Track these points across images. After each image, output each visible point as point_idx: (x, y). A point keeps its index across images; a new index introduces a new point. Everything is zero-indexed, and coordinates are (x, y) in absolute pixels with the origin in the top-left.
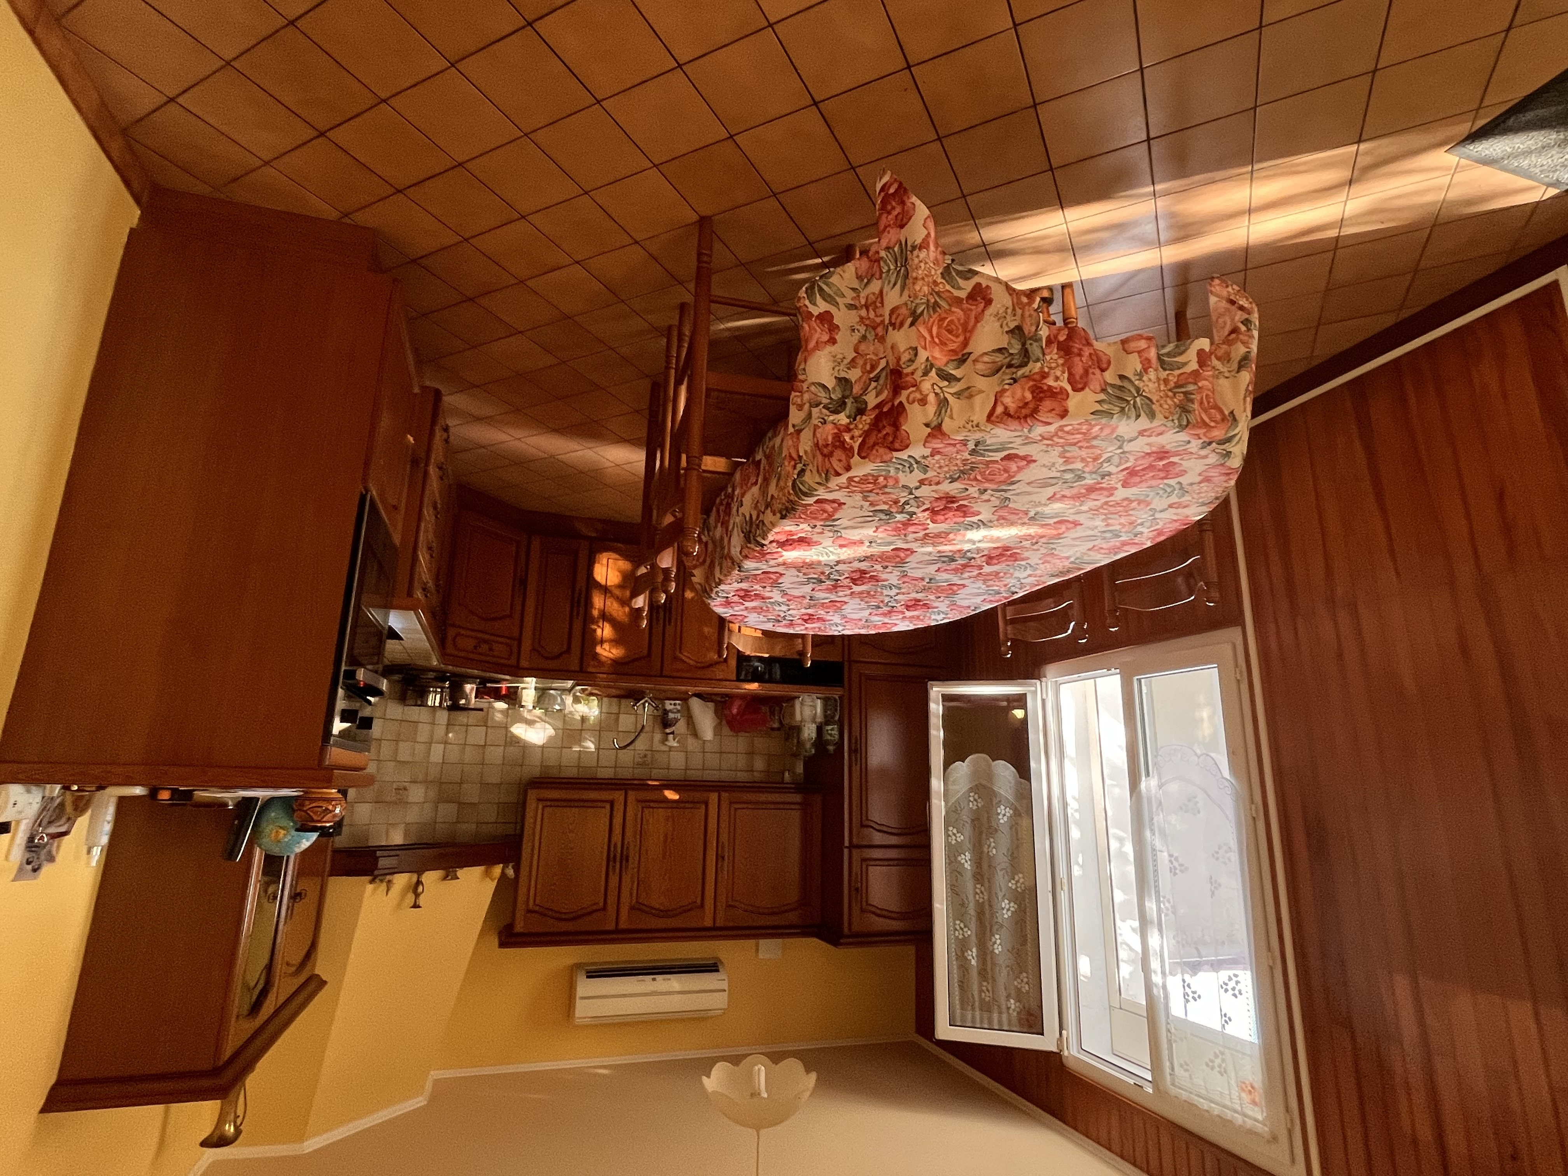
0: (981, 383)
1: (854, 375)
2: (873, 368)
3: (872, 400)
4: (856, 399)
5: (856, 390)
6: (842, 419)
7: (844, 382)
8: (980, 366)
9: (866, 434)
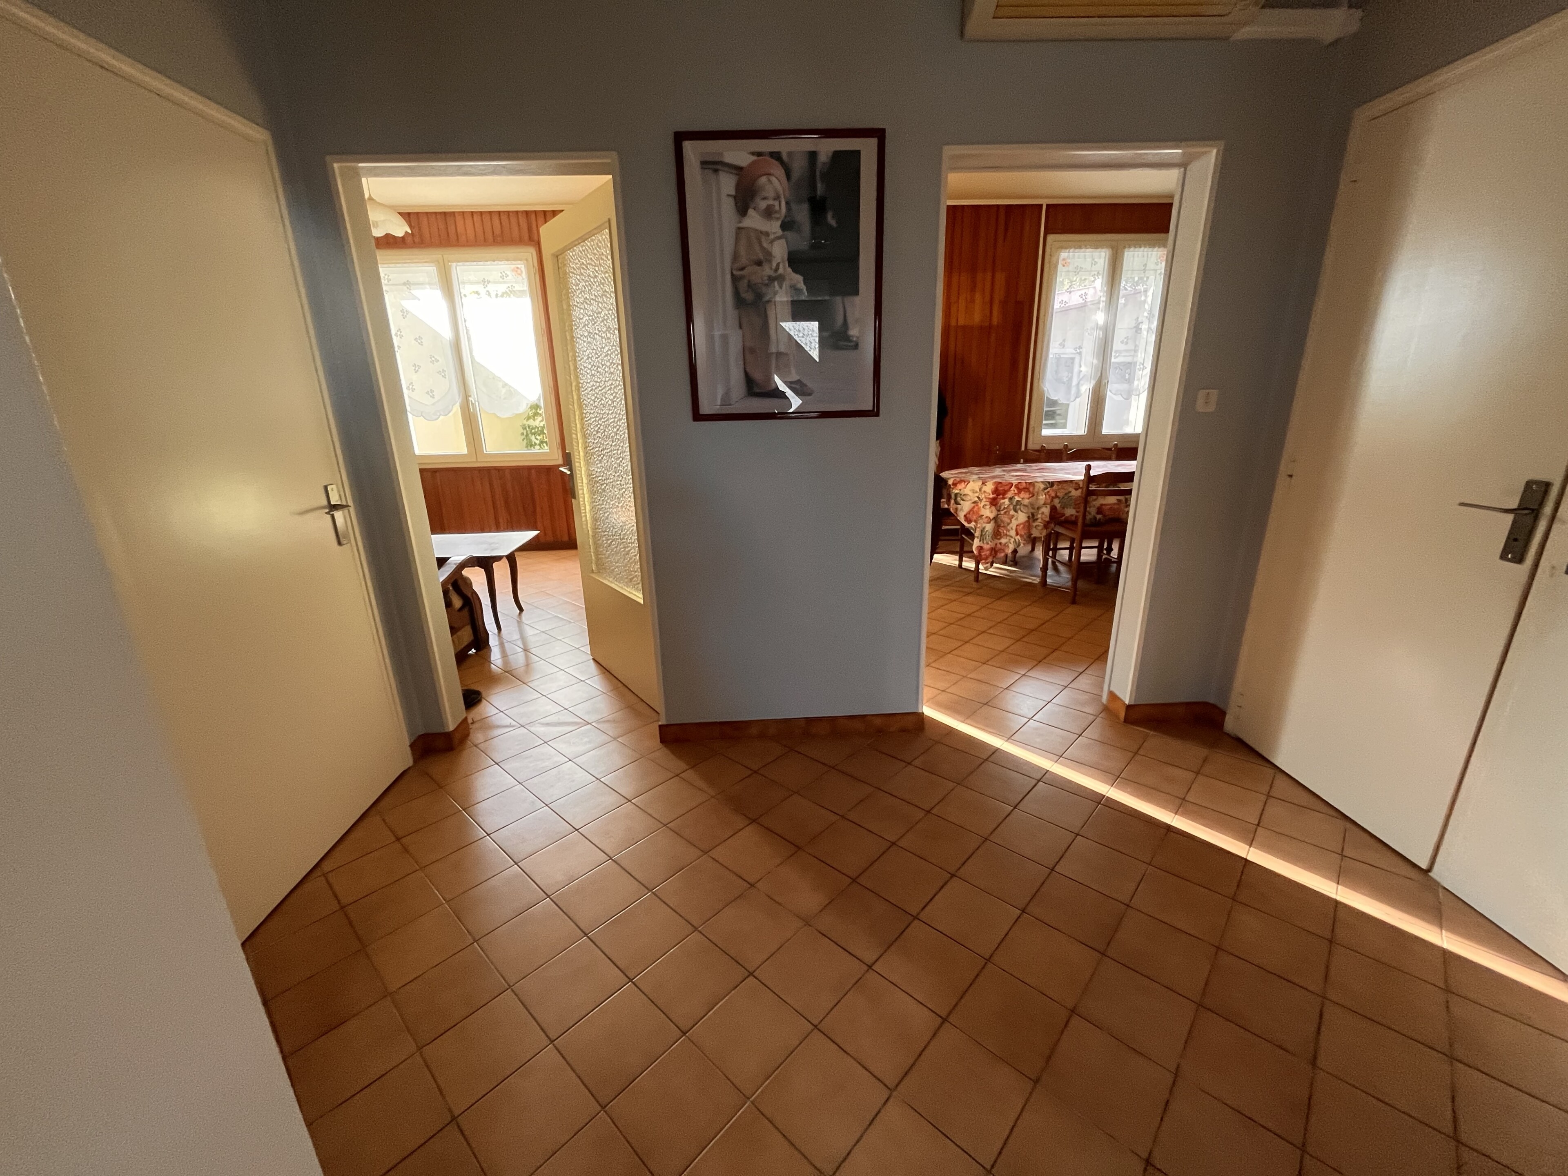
0: (970, 493)
1: (1012, 512)
2: (1005, 513)
3: (1006, 501)
4: (1012, 503)
5: (1011, 507)
6: (1017, 498)
7: (1016, 511)
8: (969, 498)
9: (1009, 490)
